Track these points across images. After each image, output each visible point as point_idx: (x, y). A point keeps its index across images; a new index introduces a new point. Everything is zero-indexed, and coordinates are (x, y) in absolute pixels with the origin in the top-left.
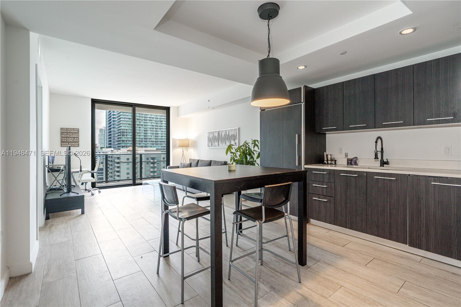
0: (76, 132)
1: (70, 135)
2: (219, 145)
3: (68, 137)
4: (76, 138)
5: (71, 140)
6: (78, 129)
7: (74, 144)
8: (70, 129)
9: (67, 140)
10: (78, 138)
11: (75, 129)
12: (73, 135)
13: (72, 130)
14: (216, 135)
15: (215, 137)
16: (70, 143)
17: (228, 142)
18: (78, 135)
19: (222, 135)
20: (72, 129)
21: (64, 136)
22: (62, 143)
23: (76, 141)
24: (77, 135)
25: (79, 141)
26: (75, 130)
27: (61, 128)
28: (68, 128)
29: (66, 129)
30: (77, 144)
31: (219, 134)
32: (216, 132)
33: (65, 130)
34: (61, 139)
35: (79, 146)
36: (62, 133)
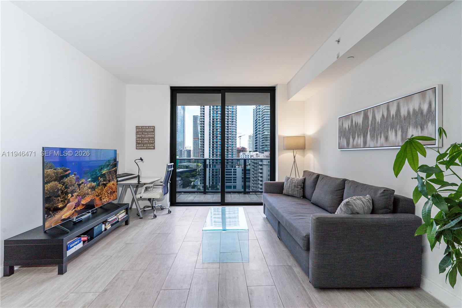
0: (151, 130)
1: (145, 135)
2: (365, 143)
3: (143, 138)
4: (152, 138)
5: (146, 141)
6: (154, 127)
7: (149, 146)
8: (145, 127)
9: (142, 141)
10: (154, 138)
11: (150, 126)
12: (148, 134)
13: (147, 129)
14: (359, 120)
15: (357, 125)
16: (145, 145)
17: (396, 135)
18: (154, 135)
19: (374, 117)
20: (147, 126)
21: (139, 136)
22: (137, 145)
23: (151, 142)
24: (152, 134)
25: (154, 142)
26: (150, 129)
27: (136, 127)
28: (144, 126)
29: (142, 127)
30: (153, 146)
31: (366, 117)
32: (358, 113)
33: (140, 129)
34: (136, 140)
35: (154, 149)
36: (137, 133)
